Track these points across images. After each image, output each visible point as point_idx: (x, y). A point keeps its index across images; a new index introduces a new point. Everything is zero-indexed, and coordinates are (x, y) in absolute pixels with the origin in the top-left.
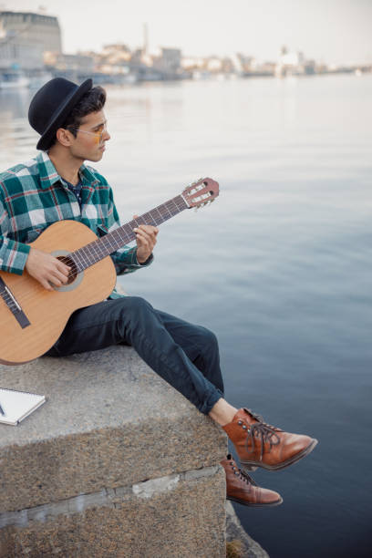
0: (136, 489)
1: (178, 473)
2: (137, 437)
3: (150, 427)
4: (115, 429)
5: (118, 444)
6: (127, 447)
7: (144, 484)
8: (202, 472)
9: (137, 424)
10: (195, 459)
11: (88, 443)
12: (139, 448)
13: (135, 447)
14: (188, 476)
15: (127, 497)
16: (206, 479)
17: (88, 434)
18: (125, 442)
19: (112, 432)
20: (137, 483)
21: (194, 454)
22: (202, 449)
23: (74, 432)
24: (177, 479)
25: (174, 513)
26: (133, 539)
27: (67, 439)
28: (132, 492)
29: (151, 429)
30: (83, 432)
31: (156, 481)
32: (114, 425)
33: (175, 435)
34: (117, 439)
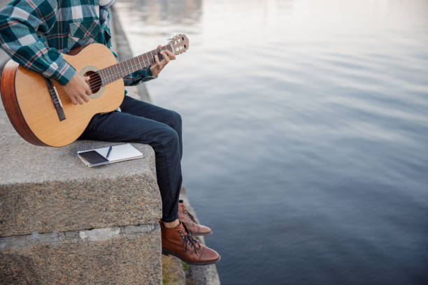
0: (83, 235)
1: (119, 227)
2: (81, 192)
3: (93, 185)
4: (62, 183)
5: (66, 196)
6: (74, 199)
7: (89, 232)
8: (139, 229)
9: (81, 181)
10: (132, 217)
11: (40, 191)
12: (84, 202)
13: (81, 200)
14: (127, 230)
15: (75, 240)
16: (142, 234)
17: (40, 185)
18: (72, 195)
19: (60, 185)
20: (82, 230)
21: (132, 212)
22: (139, 209)
23: (28, 182)
24: (118, 232)
25: (116, 259)
26: (81, 275)
27: (22, 186)
28: (79, 237)
29: (93, 187)
30: (35, 182)
31: (99, 230)
32: (62, 179)
33: (114, 194)
34: (65, 191)
